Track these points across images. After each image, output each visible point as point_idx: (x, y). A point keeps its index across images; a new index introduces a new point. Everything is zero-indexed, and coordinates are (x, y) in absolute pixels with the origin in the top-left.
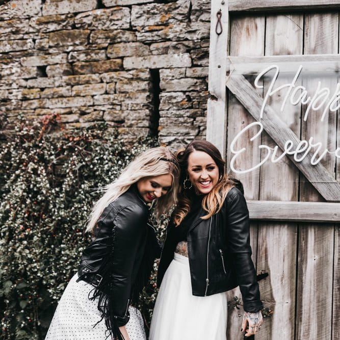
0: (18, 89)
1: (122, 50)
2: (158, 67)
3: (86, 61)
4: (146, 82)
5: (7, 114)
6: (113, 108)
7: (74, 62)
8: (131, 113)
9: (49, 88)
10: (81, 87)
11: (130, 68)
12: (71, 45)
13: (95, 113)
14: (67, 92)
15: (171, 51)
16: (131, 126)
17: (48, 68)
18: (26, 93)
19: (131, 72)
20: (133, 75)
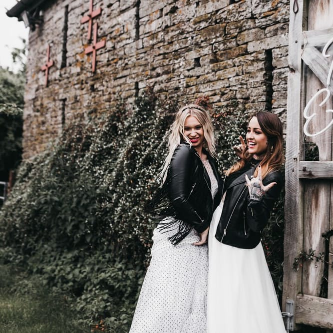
0: (184, 78)
1: (246, 36)
2: (271, 48)
3: (224, 50)
4: (263, 62)
5: (178, 100)
6: (241, 88)
7: (216, 52)
8: (254, 90)
9: (202, 75)
10: (221, 72)
11: (252, 52)
12: (214, 38)
13: (230, 93)
14: (212, 77)
15: (279, 32)
16: (253, 102)
17: (201, 59)
18: (188, 81)
19: (253, 55)
20: (254, 57)
